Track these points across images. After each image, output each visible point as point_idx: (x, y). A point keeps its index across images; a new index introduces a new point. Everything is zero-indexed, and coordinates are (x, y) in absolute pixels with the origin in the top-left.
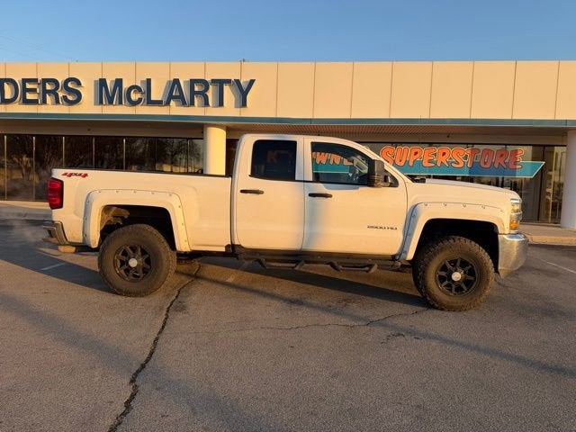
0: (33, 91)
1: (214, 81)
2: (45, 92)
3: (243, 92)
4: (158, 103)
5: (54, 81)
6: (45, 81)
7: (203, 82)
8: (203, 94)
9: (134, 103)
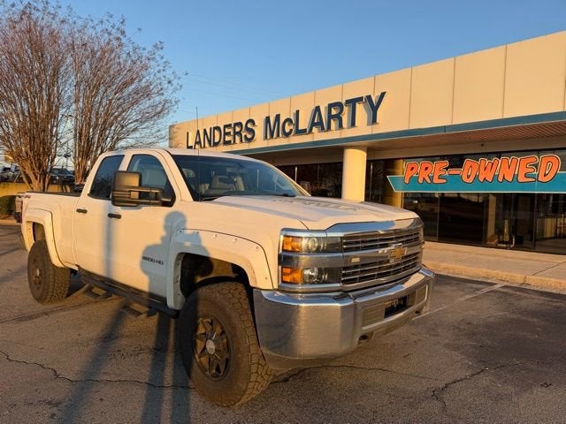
0: (229, 133)
1: (348, 102)
2: (235, 133)
3: (374, 108)
4: (304, 132)
5: (239, 124)
6: (236, 124)
7: (338, 105)
8: (338, 117)
9: (287, 135)
